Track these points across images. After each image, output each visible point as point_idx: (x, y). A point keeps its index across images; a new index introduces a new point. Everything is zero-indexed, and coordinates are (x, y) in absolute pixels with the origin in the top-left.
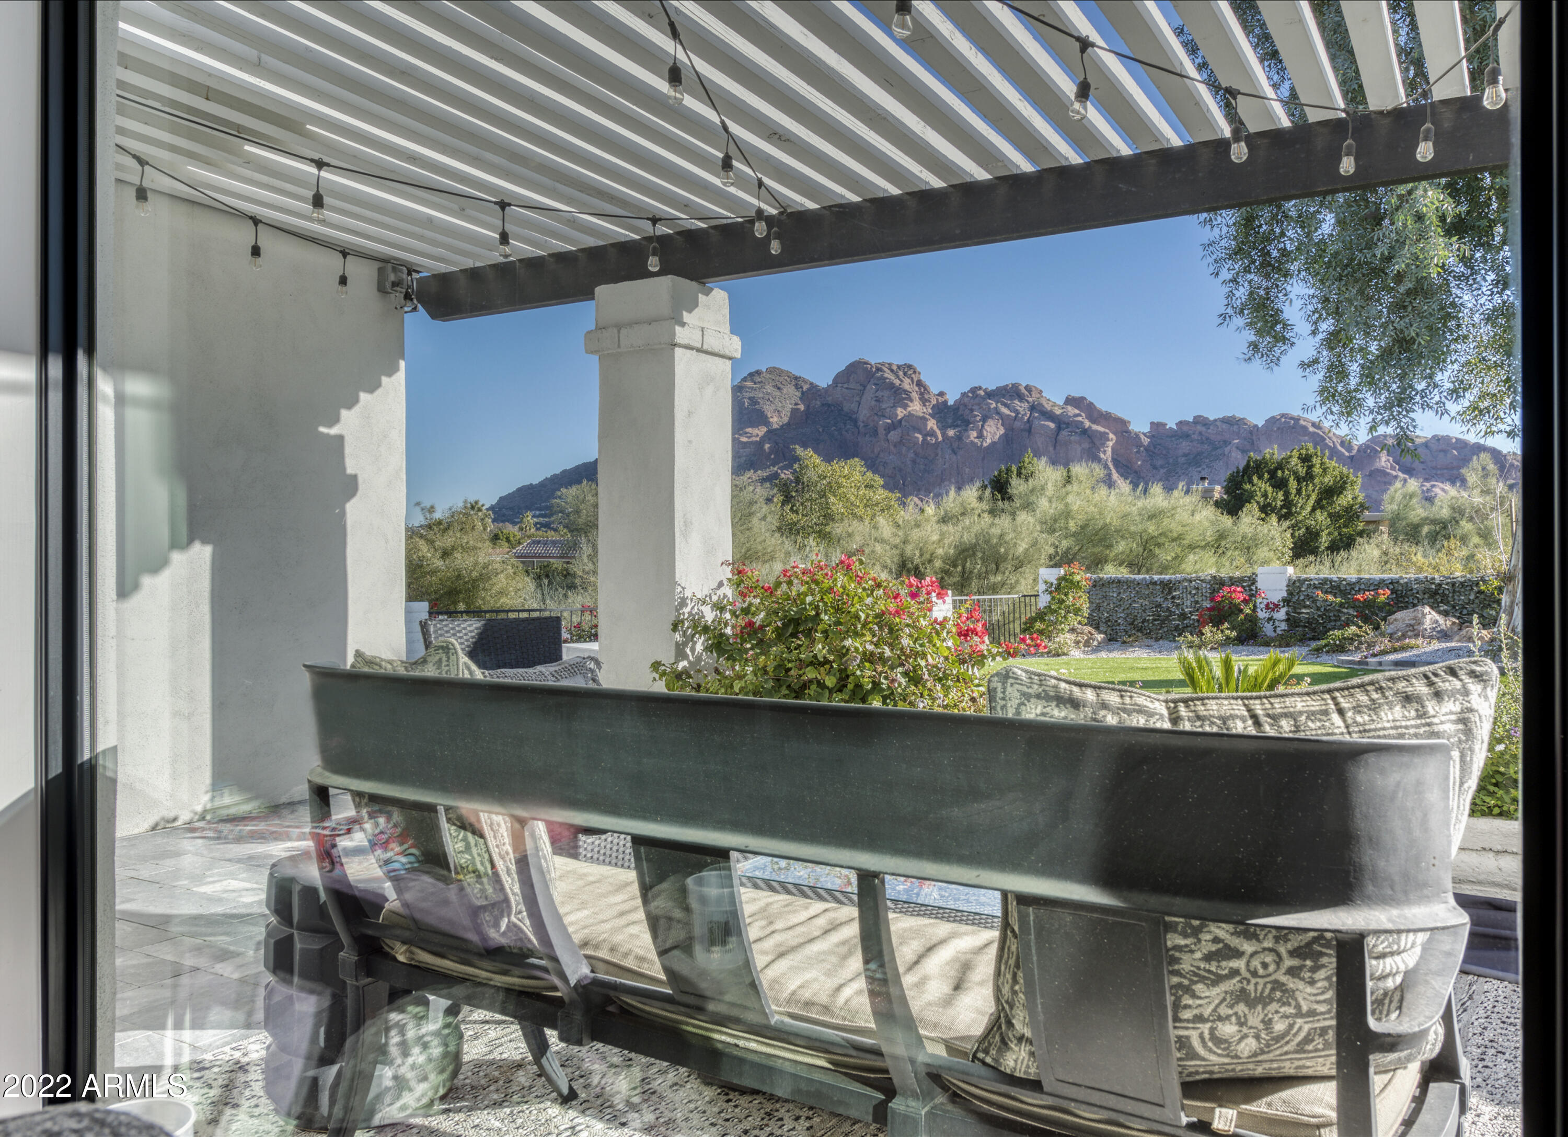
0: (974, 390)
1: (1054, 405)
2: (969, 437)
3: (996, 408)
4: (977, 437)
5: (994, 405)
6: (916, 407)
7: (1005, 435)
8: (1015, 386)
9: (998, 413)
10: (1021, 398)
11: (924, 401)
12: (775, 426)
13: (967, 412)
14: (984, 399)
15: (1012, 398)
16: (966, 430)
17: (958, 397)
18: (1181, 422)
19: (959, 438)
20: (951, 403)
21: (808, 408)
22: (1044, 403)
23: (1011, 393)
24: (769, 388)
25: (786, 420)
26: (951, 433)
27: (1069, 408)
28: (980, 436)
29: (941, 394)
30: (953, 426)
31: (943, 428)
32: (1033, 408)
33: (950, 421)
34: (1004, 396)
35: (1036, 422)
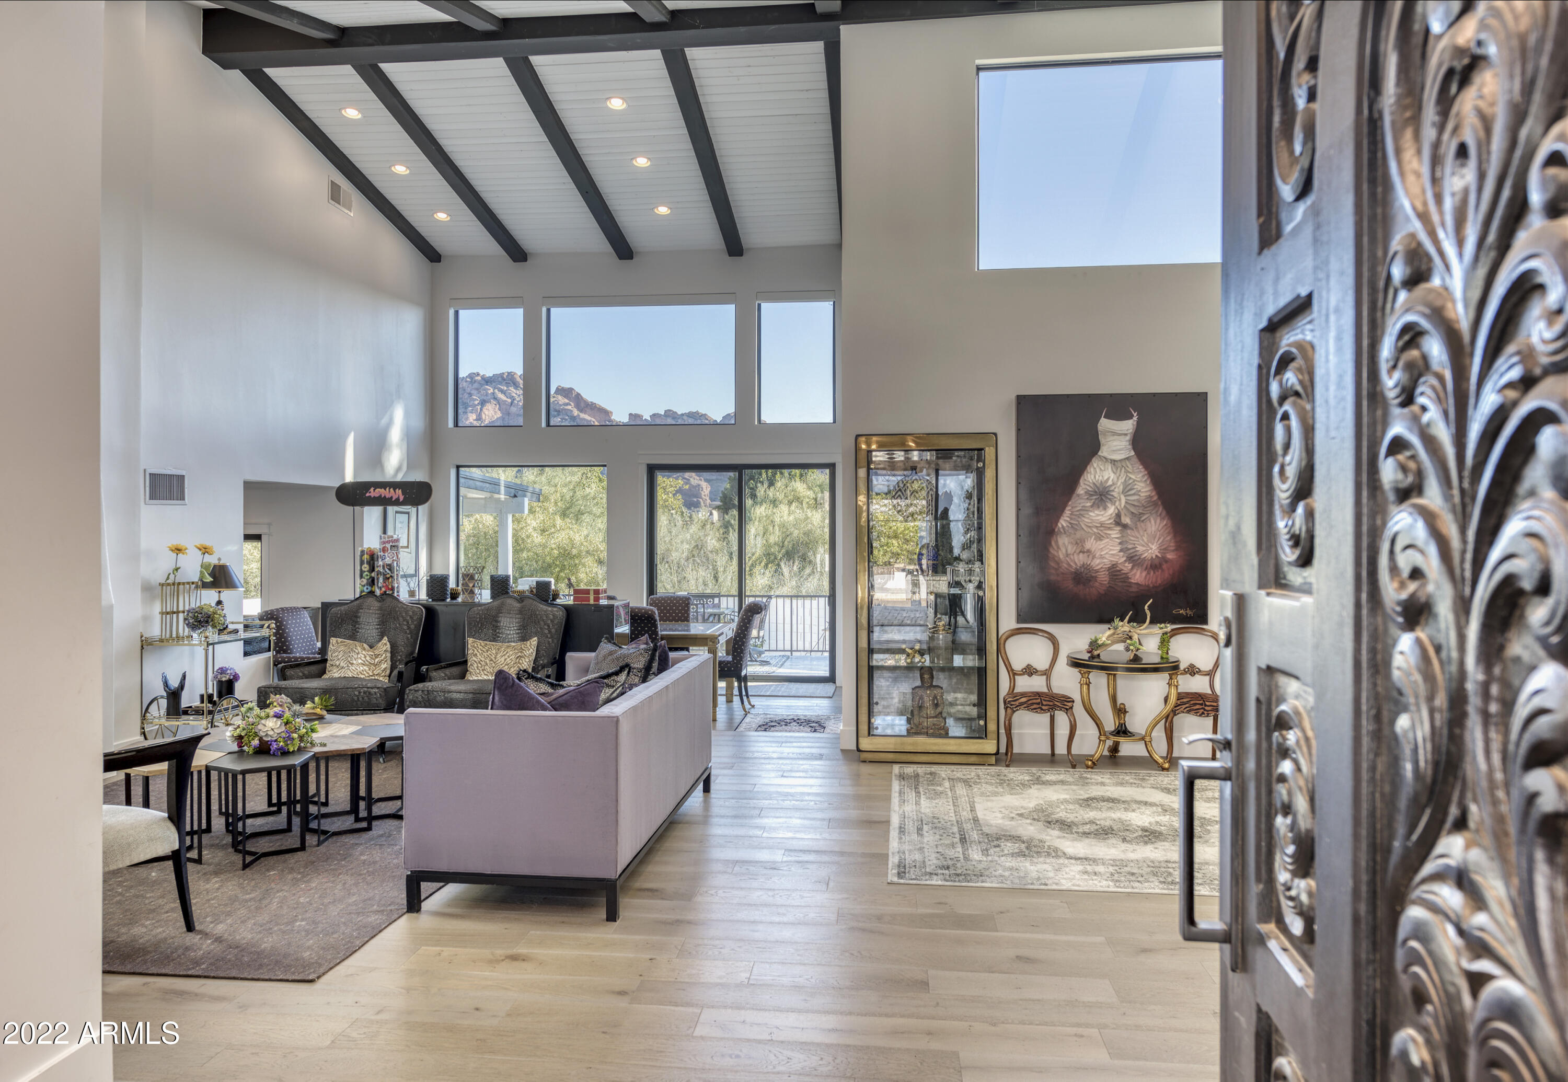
2: (467, 419)
3: (493, 393)
4: (476, 420)
5: (492, 391)
9: (495, 399)
13: (466, 396)
15: (507, 385)
18: (654, 415)
27: (560, 397)
28: (479, 418)
34: (500, 383)
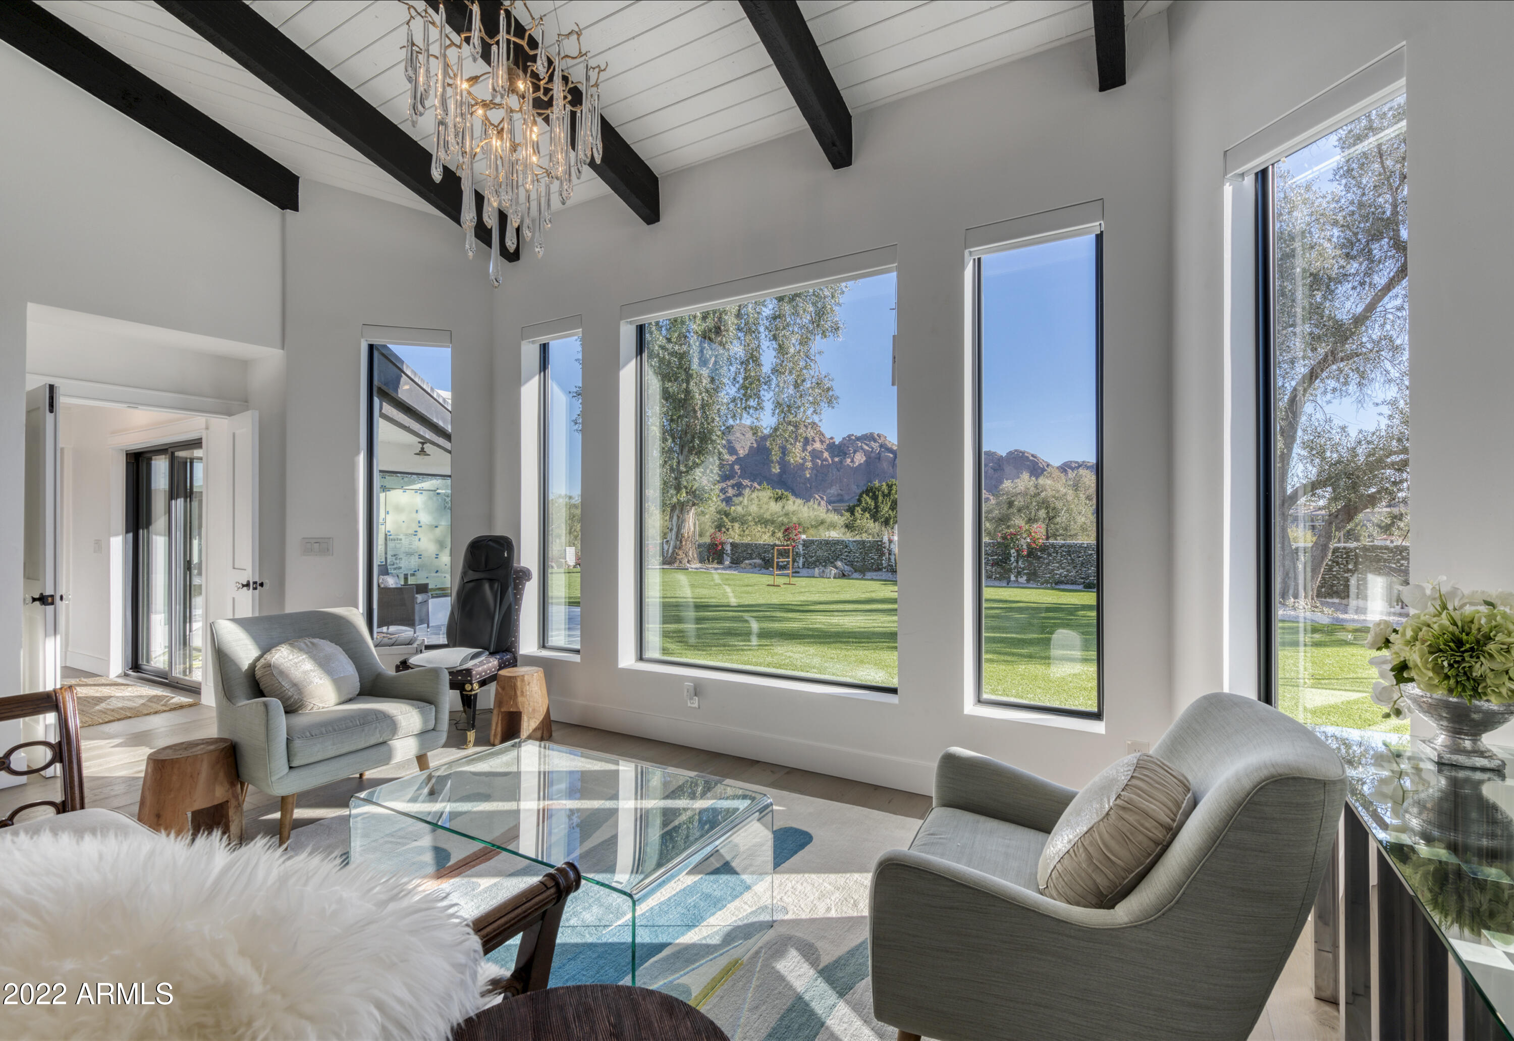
0: (849, 436)
1: (893, 444)
6: (818, 446)
7: (866, 461)
8: (872, 434)
10: (875, 441)
11: (822, 442)
12: (741, 456)
14: (855, 441)
16: (845, 458)
17: (841, 440)
19: (841, 462)
20: (837, 443)
21: (758, 446)
22: (887, 443)
23: (870, 437)
24: (738, 435)
25: (747, 452)
26: (836, 459)
29: (832, 438)
30: (838, 456)
31: (832, 457)
32: (881, 446)
33: (836, 453)
35: (883, 454)
